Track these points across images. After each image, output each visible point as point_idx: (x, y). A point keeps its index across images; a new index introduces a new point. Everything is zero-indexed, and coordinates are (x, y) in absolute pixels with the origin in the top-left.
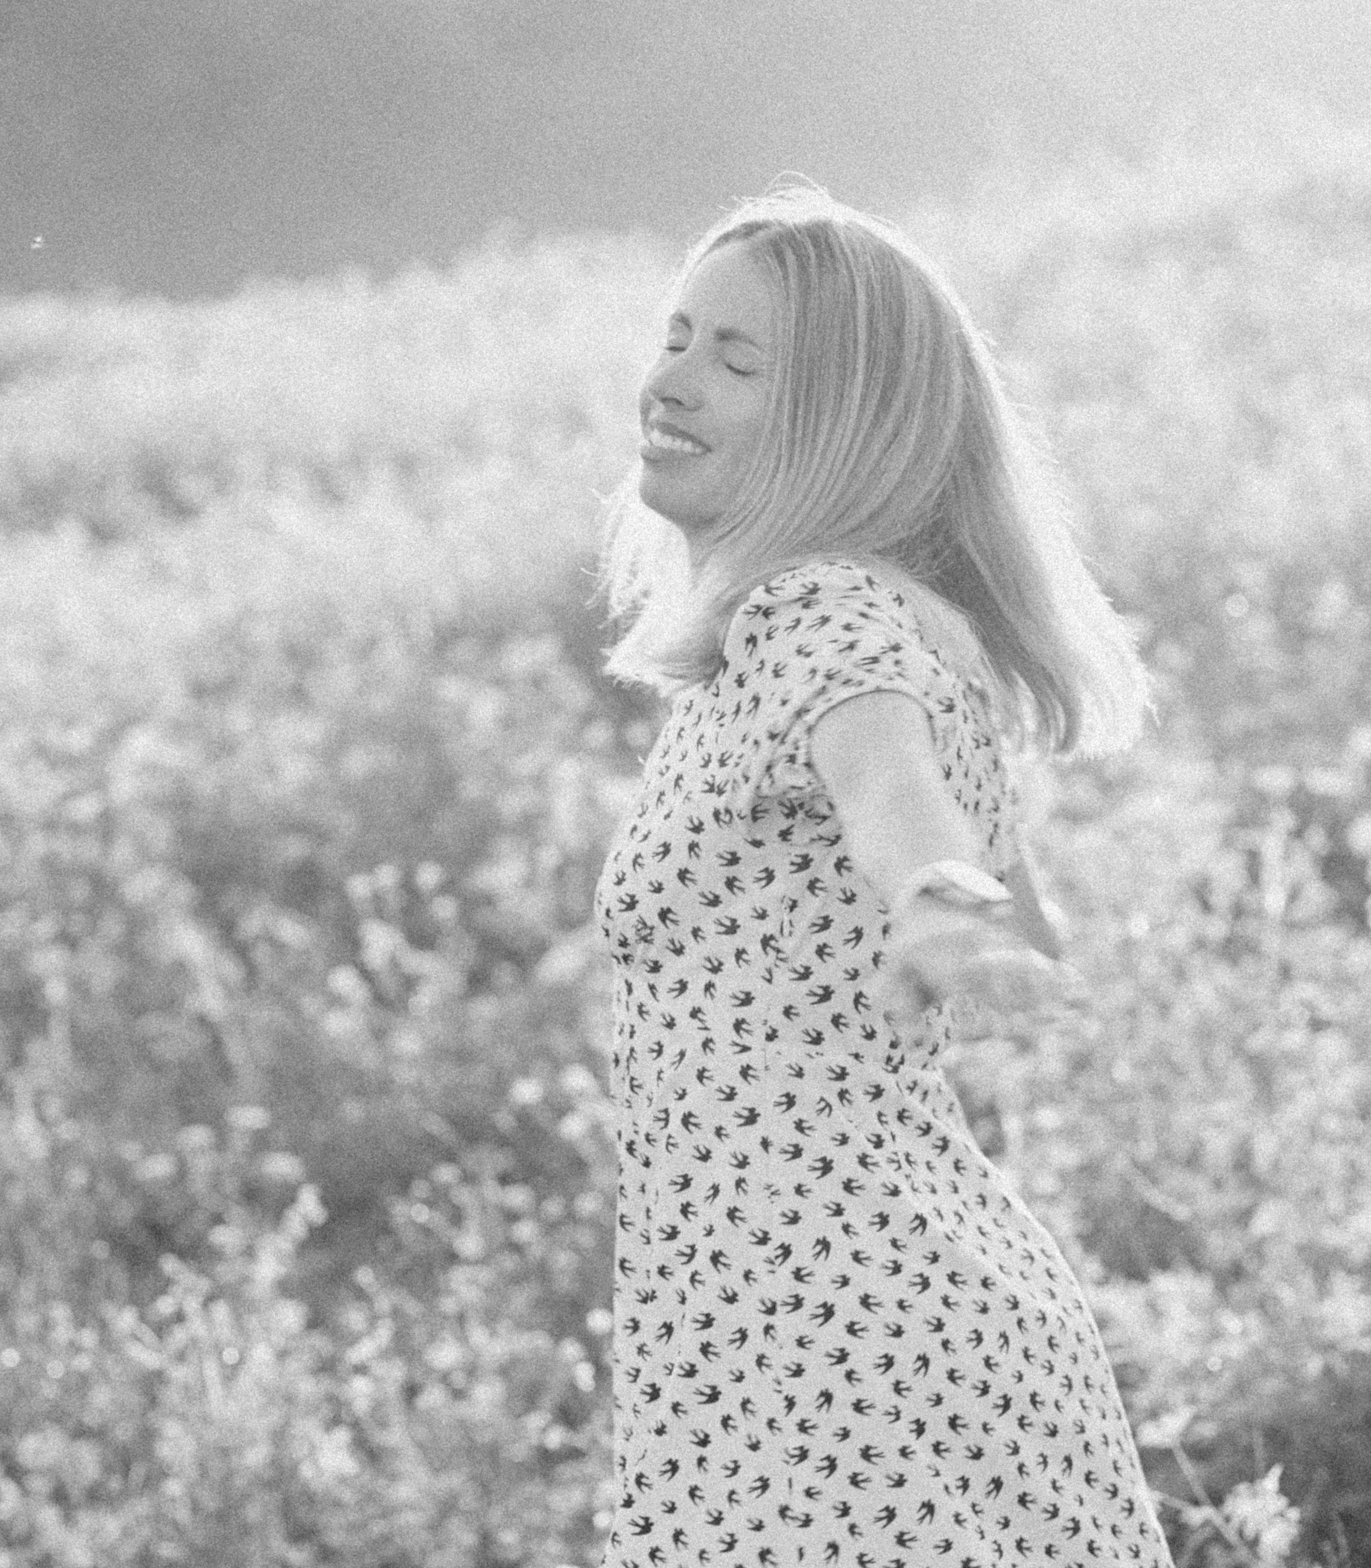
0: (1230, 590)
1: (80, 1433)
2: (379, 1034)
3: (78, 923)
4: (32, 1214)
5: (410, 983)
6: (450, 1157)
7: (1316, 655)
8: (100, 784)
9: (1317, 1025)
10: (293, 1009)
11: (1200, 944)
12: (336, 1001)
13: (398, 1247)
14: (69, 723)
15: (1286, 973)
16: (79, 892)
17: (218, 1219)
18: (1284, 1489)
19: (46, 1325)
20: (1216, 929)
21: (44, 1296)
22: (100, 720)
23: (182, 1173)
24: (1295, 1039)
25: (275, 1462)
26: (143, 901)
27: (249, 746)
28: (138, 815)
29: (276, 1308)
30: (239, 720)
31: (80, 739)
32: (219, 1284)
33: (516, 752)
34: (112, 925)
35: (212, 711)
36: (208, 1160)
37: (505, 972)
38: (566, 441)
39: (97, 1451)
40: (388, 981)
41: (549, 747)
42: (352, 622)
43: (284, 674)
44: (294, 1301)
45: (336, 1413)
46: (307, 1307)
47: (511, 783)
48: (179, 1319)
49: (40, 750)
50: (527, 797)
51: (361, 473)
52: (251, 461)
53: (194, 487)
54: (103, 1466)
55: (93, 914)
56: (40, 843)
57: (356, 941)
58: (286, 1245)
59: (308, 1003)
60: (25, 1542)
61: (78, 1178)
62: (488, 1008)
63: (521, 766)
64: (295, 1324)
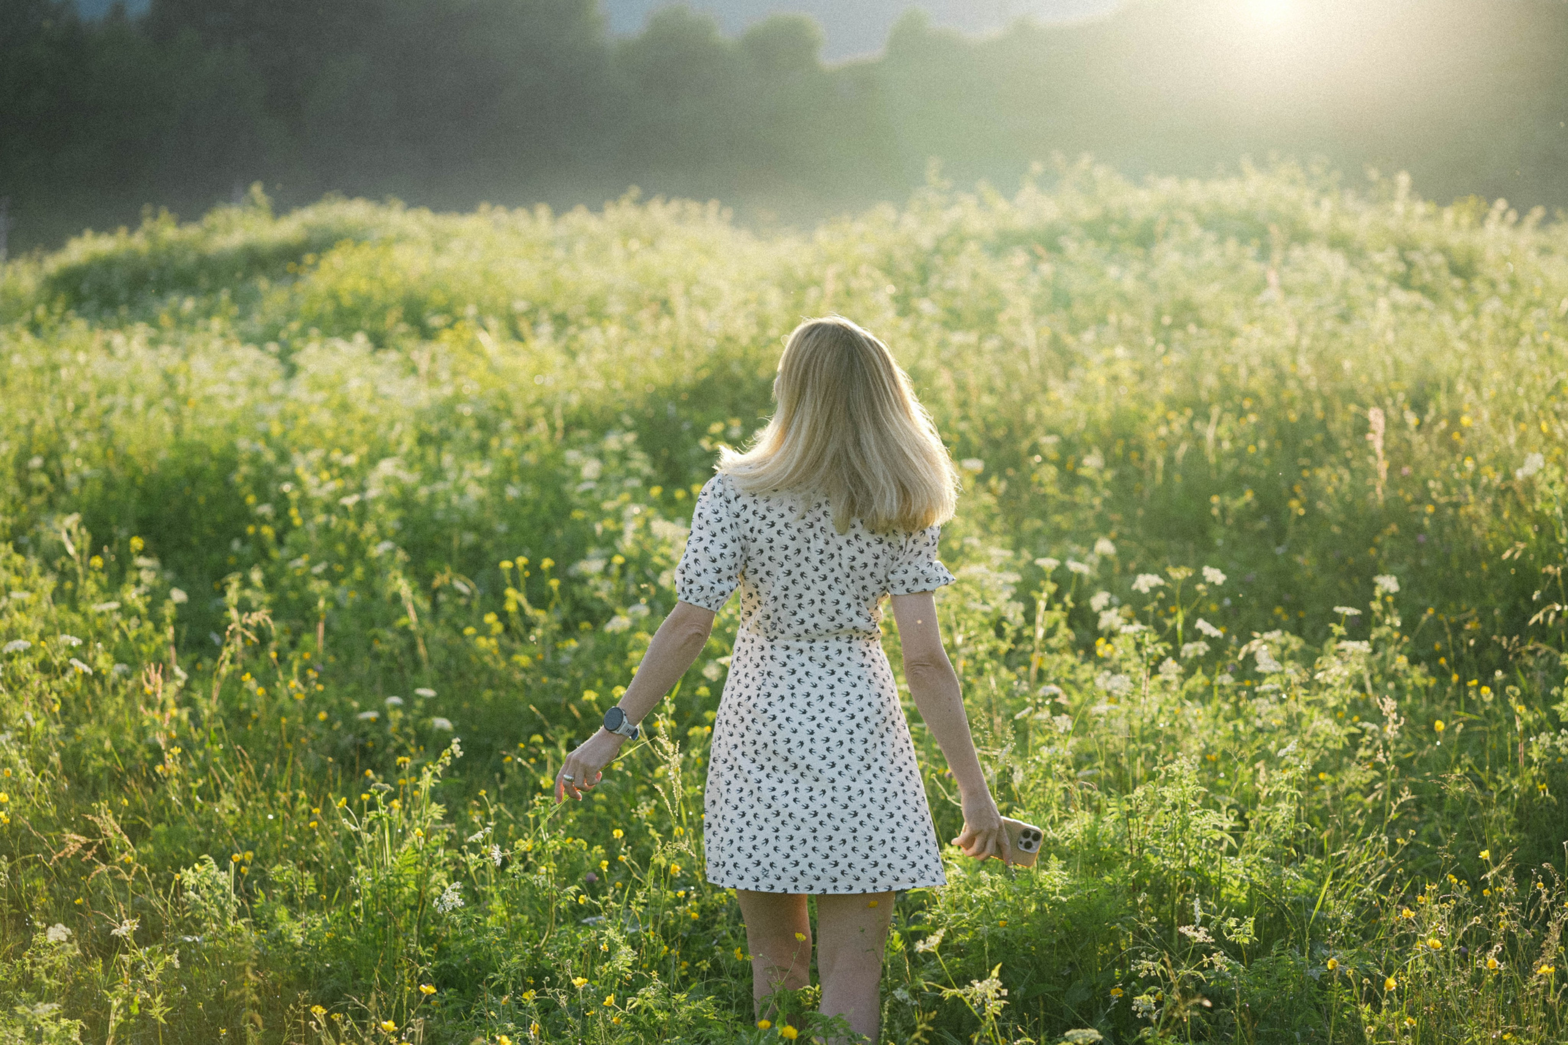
0: (1034, 449)
1: (308, 865)
2: (508, 653)
3: (339, 568)
4: (292, 735)
5: (530, 625)
6: (541, 730)
7: (1083, 491)
8: (362, 489)
9: (1057, 709)
10: (459, 631)
11: (993, 653)
12: (485, 631)
13: (503, 776)
14: (347, 452)
15: (1041, 675)
16: (341, 549)
17: (401, 751)
18: (1001, 977)
19: (295, 798)
20: (1004, 646)
21: (294, 784)
22: (364, 449)
23: (383, 720)
24: (1044, 714)
25: (419, 896)
26: (379, 559)
27: (452, 475)
28: (381, 508)
29: (429, 807)
30: (447, 459)
31: (352, 460)
32: (397, 787)
33: (605, 497)
34: (359, 571)
35: (431, 452)
36: (400, 714)
37: (585, 625)
38: (657, 318)
39: (316, 878)
40: (516, 623)
41: (625, 497)
42: (519, 409)
43: (476, 435)
44: (439, 803)
45: (457, 871)
46: (446, 807)
47: (601, 515)
48: (373, 806)
49: (329, 465)
50: (610, 524)
51: (534, 324)
52: (471, 310)
53: (436, 321)
54: (318, 887)
55: (348, 563)
56: (321, 518)
57: (501, 598)
58: (439, 769)
59: (469, 631)
60: (267, 927)
61: (322, 716)
62: (573, 644)
63: (608, 506)
64: (438, 817)
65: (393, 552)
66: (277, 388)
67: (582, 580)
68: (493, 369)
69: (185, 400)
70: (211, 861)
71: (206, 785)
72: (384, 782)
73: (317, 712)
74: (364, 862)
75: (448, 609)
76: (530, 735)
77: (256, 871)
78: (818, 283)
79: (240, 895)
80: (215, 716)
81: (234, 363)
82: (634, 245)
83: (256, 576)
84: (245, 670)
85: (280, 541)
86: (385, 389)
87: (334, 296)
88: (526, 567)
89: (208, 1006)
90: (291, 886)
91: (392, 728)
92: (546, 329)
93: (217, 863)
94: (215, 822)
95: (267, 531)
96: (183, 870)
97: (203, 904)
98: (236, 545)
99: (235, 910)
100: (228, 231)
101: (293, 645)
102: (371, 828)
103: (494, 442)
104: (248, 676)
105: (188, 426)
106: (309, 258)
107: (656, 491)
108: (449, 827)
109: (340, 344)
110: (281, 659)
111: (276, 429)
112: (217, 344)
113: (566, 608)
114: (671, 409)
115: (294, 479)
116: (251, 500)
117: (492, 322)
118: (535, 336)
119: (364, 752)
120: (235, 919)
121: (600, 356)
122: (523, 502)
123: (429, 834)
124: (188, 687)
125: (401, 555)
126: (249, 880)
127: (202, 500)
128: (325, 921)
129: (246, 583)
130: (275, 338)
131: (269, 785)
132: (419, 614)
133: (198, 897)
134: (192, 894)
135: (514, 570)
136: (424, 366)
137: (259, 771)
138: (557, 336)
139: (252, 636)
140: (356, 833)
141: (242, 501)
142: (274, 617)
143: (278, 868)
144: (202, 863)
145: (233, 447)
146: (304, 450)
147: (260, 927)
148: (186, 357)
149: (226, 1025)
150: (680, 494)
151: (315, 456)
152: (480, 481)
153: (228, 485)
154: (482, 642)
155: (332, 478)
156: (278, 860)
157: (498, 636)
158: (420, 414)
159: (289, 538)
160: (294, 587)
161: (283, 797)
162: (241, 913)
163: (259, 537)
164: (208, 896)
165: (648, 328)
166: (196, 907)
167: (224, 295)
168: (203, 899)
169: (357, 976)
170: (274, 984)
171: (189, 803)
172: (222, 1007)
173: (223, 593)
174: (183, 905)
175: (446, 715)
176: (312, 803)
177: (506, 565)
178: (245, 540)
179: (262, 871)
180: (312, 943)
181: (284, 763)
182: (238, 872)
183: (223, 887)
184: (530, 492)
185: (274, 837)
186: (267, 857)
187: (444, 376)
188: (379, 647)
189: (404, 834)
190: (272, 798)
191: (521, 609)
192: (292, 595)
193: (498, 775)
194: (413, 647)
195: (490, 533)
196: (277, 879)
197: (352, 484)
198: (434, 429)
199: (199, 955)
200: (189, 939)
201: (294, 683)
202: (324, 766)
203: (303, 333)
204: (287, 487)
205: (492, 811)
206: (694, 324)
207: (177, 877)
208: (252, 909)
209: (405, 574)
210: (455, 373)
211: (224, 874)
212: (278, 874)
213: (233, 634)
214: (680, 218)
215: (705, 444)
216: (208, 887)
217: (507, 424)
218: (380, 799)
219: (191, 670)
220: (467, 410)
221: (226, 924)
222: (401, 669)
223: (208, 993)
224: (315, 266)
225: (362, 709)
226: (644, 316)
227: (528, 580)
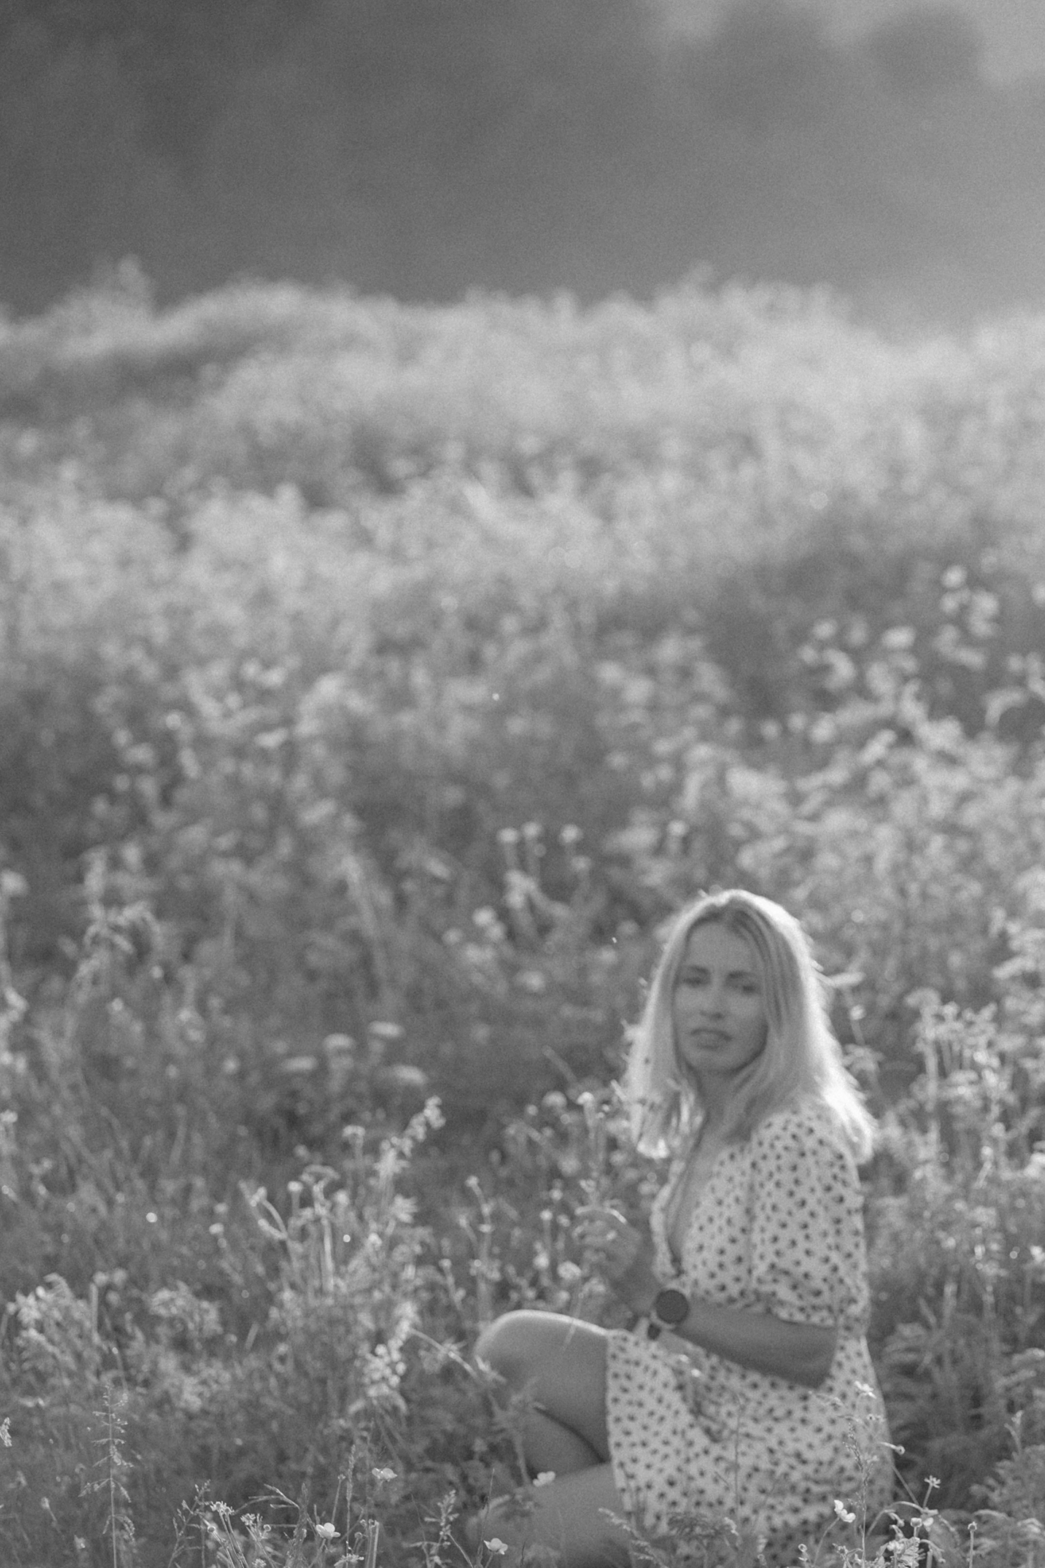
2: (511, 969)
3: (255, 842)
4: (185, 1092)
5: (544, 928)
6: (561, 1086)
8: (288, 722)
10: (437, 937)
12: (476, 936)
13: (504, 1157)
14: (267, 665)
16: (259, 813)
17: (348, 1118)
19: (188, 1190)
21: (188, 1167)
22: (293, 662)
23: (322, 1071)
26: (315, 828)
27: (426, 700)
28: (319, 751)
29: (391, 1202)
30: (420, 678)
31: (275, 678)
32: (343, 1174)
33: (661, 733)
34: (285, 847)
35: (394, 666)
36: (347, 1062)
37: (628, 928)
38: (734, 465)
39: (221, 1311)
40: (524, 921)
41: (689, 733)
42: (527, 600)
43: (463, 642)
44: (407, 1196)
45: (434, 1301)
46: (418, 1204)
47: (651, 761)
48: (306, 1200)
49: (238, 684)
50: (665, 773)
51: (551, 472)
52: (453, 452)
53: (400, 467)
54: (224, 1323)
55: (270, 834)
56: (228, 766)
57: (500, 887)
58: (407, 1145)
59: (453, 936)
60: (146, 1383)
61: (231, 1065)
62: (607, 956)
63: (663, 747)
64: (405, 1217)
65: (336, 818)
66: (162, 568)
67: (624, 860)
68: (489, 539)
69: (22, 586)
70: (62, 1284)
71: (55, 1170)
72: (324, 1164)
73: (222, 1058)
74: (293, 1286)
75: (419, 905)
76: (543, 1094)
77: (131, 1300)
78: (981, 410)
79: (106, 1336)
80: (66, 1067)
81: (94, 532)
82: (703, 352)
83: (132, 854)
84: (114, 994)
85: (166, 799)
86: (324, 568)
87: (246, 430)
88: (540, 839)
89: (57, 1504)
90: (183, 1323)
91: (335, 1085)
92: (568, 479)
93: (72, 1286)
94: (69, 1225)
95: (149, 787)
96: (20, 1298)
97: (50, 1348)
98: (100, 806)
99: (97, 1358)
100: (87, 330)
101: (187, 957)
102: (303, 1234)
103: (490, 651)
104: (117, 1006)
105: (28, 625)
106: (209, 371)
107: (734, 726)
108: (423, 1232)
109: (256, 502)
110: (169, 978)
111: (160, 632)
112: (69, 503)
113: (599, 902)
114: (757, 602)
115: (187, 708)
116: (122, 737)
117: (490, 469)
118: (553, 490)
119: (293, 1120)
120: (98, 1374)
121: (649, 521)
122: (532, 740)
123: (391, 1244)
124: (27, 1019)
125: (349, 822)
126: (120, 1312)
127: (47, 737)
128: (234, 1377)
129: (115, 863)
130: (158, 493)
131: (150, 1173)
132: (377, 911)
133: (41, 1338)
134: (33, 1333)
135: (521, 844)
136: (384, 535)
137: (135, 1150)
138: (583, 490)
139: (124, 944)
140: (283, 1243)
141: (107, 737)
142: (160, 913)
143: (164, 1294)
144: (49, 1286)
145: (95, 658)
146: (202, 662)
147: (135, 1384)
148: (24, 521)
149: (84, 1534)
150: (770, 729)
151: (218, 671)
152: (468, 709)
153: (88, 716)
154: (474, 954)
155: (245, 706)
156: (164, 1284)
157: (495, 946)
158: (377, 606)
159: (182, 795)
160: (188, 871)
161: (170, 1187)
162: (108, 1362)
163: (134, 798)
164: (57, 1338)
165: (722, 478)
166: (40, 1353)
167: (81, 429)
168: (51, 1341)
169: (282, 1458)
170: (158, 1471)
171: (27, 1194)
172: (79, 1505)
173: (79, 878)
174: (20, 1350)
175: (418, 1063)
176: (217, 1197)
177: (508, 836)
178: (113, 797)
179: (139, 1301)
180: (214, 1408)
181: (171, 1135)
182: (103, 1301)
183: (79, 1324)
184: (545, 727)
185: (156, 1247)
186: (147, 1278)
187: (414, 549)
188: (314, 959)
189: (355, 1244)
190: (153, 1187)
191: (531, 906)
192: (185, 883)
193: (495, 1156)
194: (366, 962)
195: (483, 789)
196: (163, 1312)
197: (273, 713)
198: (401, 630)
199: (43, 1426)
200: (29, 1403)
201: (186, 1015)
202: (234, 1139)
203: (202, 487)
204: (173, 720)
205: (486, 1210)
206: (792, 472)
207: (11, 1308)
208: (124, 1358)
209: (356, 850)
210: (430, 544)
211: (81, 1304)
212: (165, 1304)
213: (96, 940)
214: (772, 311)
215: (808, 654)
216: (58, 1324)
217: (510, 624)
218: (318, 1189)
219: (33, 996)
220: (448, 602)
221: (84, 1380)
222: (349, 994)
223: (57, 1485)
224: (218, 385)
225: (291, 1055)
226: (716, 461)
227: (543, 861)
